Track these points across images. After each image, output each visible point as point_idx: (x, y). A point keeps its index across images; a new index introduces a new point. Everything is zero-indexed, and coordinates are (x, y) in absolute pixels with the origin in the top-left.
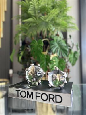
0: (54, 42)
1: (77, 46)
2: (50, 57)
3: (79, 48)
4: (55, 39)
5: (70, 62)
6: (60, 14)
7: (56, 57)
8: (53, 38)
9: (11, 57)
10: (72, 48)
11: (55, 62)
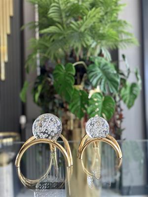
0: (94, 67)
1: (136, 74)
2: (88, 93)
3: (139, 76)
4: (96, 61)
5: (125, 102)
6: (105, 17)
7: (99, 93)
8: (93, 60)
10: (127, 77)
11: (97, 102)
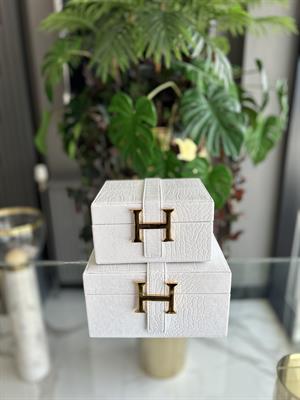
1: (280, 94)
7: (203, 160)
9: (38, 142)
10: (261, 109)
